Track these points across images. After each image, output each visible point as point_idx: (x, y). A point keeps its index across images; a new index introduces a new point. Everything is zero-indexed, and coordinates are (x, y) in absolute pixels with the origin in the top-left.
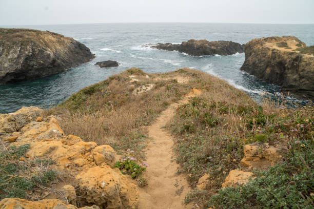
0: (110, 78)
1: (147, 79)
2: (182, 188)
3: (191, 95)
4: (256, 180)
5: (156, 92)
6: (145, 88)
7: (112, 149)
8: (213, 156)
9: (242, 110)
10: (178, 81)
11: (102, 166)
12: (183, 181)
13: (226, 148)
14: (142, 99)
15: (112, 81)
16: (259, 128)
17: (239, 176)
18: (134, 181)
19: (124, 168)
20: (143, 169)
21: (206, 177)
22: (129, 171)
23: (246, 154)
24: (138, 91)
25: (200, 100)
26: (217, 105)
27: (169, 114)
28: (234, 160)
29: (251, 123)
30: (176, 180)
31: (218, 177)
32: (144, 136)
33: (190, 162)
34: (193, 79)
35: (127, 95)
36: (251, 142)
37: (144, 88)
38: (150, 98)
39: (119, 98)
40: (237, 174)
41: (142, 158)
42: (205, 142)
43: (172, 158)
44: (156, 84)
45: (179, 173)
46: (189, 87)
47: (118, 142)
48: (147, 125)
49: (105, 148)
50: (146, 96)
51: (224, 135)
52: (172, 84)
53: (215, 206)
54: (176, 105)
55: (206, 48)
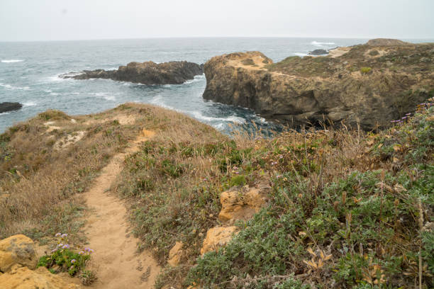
0: (11, 129)
1: (72, 125)
2: (149, 271)
3: (141, 139)
4: (241, 234)
5: (89, 142)
6: (72, 138)
7: (28, 240)
8: (182, 216)
9: (211, 150)
10: (120, 122)
11: (13, 271)
12: (148, 260)
13: (197, 201)
14: (70, 155)
15: (16, 134)
16: (235, 168)
17: (219, 234)
18: (75, 279)
19: (54, 263)
20: (87, 258)
21: (178, 245)
22: (64, 266)
23: (224, 205)
24: (61, 144)
25: (154, 144)
26: (178, 147)
27: (113, 170)
28: (211, 215)
29: (225, 164)
30: (138, 261)
31: (193, 242)
32: (80, 208)
33: (153, 232)
34: (142, 117)
35: (45, 152)
36: (228, 188)
37: (70, 138)
38: (81, 151)
39: (31, 159)
40: (217, 232)
41: (82, 241)
42: (169, 200)
43: (127, 231)
44: (88, 129)
45: (141, 250)
46: (137, 129)
47: (38, 227)
48: (83, 192)
49: (15, 240)
50: (76, 149)
51: (192, 185)
52: (111, 127)
53: (195, 281)
54: (121, 156)
55: (154, 72)
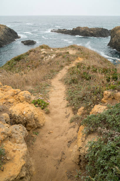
0: (30, 51)
1: (51, 51)
2: (69, 114)
3: (77, 61)
4: (108, 110)
5: (56, 59)
6: (50, 57)
7: (29, 93)
8: (86, 97)
9: (105, 71)
10: (70, 53)
11: (24, 103)
12: (70, 111)
13: (94, 92)
14: (48, 63)
15: (31, 53)
16: (113, 81)
17: (99, 108)
18: (43, 111)
19: (37, 103)
20: (48, 104)
21: (82, 108)
22: (40, 105)
23: (104, 96)
24: (46, 59)
25: (81, 64)
26: (91, 67)
27: (63, 73)
28: (98, 99)
29: (109, 78)
30: (66, 110)
31: (88, 108)
32: (49, 85)
33: (74, 100)
34: (79, 52)
35: (40, 61)
36: (108, 89)
37: (49, 57)
38: (53, 63)
39: (35, 63)
41: (47, 97)
42: (83, 89)
43: (64, 97)
44: (57, 54)
45: (68, 106)
46: (76, 57)
47: (34, 89)
48: (51, 79)
49: (25, 93)
50: (51, 61)
51: (94, 85)
52: (66, 55)
53: (84, 124)
54: (67, 67)
55: (87, 32)
